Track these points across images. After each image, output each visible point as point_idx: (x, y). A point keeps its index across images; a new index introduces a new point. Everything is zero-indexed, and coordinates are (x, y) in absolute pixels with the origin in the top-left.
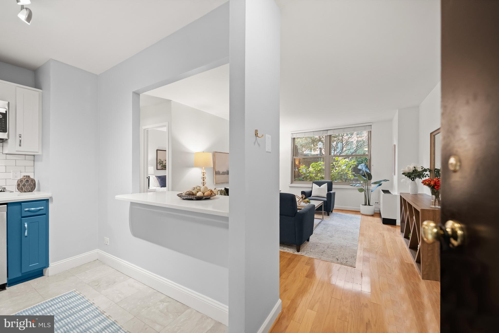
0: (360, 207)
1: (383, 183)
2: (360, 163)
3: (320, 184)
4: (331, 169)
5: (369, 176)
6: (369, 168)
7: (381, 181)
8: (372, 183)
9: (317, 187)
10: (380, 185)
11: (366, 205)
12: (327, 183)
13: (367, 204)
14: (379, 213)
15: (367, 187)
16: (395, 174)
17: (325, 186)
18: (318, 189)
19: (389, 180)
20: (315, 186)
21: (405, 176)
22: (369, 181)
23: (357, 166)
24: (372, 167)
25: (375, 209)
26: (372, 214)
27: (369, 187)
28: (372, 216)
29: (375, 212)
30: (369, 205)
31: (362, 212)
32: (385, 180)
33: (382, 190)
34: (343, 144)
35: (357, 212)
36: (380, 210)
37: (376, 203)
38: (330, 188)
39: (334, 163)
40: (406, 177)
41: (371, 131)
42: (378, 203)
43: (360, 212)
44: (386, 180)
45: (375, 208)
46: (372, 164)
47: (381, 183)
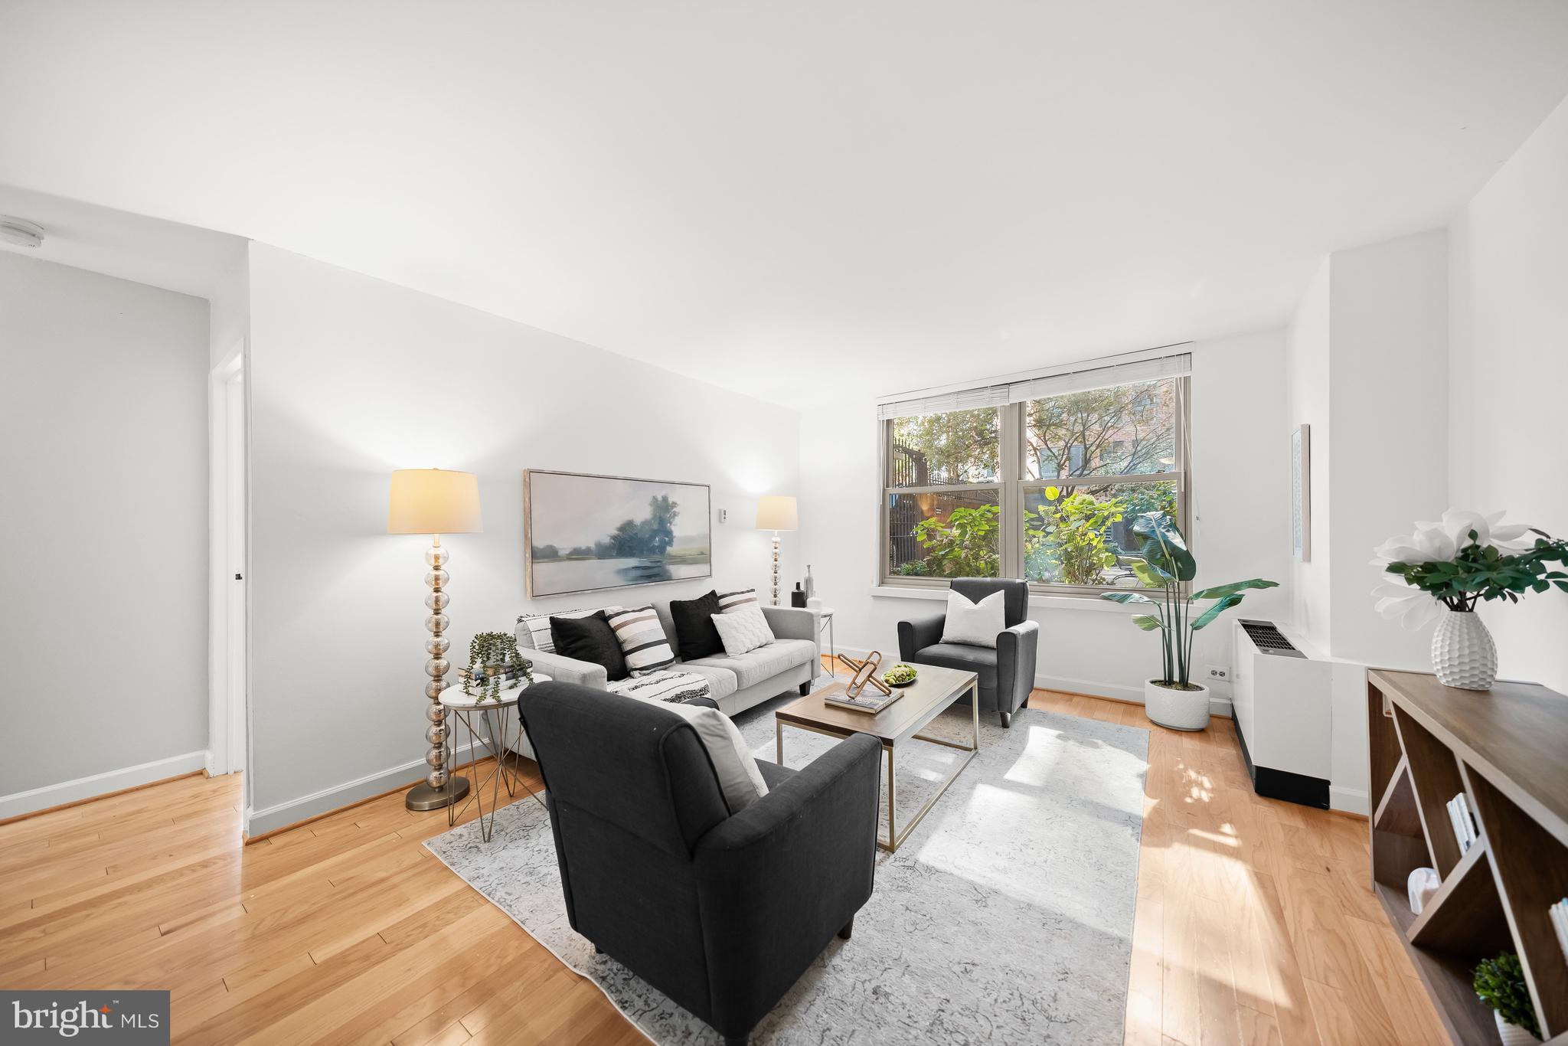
0: (1144, 688)
1: (1249, 594)
2: (1140, 510)
3: (975, 593)
4: (1031, 532)
5: (1184, 565)
6: (1182, 530)
7: (1237, 586)
8: (1198, 595)
9: (964, 602)
10: (1235, 601)
11: (1168, 682)
12: (1003, 591)
13: (1176, 678)
14: (1230, 716)
15: (1172, 605)
16: (1308, 557)
17: (996, 602)
18: (968, 612)
19: (1276, 585)
20: (959, 602)
21: (1407, 579)
22: (1182, 583)
23: (1129, 521)
24: (1195, 527)
25: (1212, 700)
26: (1200, 726)
27: (1183, 606)
28: (1200, 732)
29: (1214, 712)
30: (1184, 684)
31: (1151, 712)
32: (1259, 584)
33: (1243, 625)
34: (1086, 449)
35: (1133, 708)
36: (1235, 704)
37: (1214, 673)
38: (1015, 612)
39: (1041, 508)
40: (1416, 586)
41: (1187, 380)
42: (1222, 674)
43: (1143, 706)
44: (1259, 580)
45: (1212, 694)
46: (1194, 512)
47: (1239, 593)
